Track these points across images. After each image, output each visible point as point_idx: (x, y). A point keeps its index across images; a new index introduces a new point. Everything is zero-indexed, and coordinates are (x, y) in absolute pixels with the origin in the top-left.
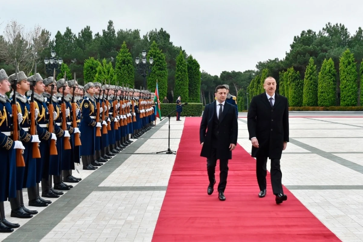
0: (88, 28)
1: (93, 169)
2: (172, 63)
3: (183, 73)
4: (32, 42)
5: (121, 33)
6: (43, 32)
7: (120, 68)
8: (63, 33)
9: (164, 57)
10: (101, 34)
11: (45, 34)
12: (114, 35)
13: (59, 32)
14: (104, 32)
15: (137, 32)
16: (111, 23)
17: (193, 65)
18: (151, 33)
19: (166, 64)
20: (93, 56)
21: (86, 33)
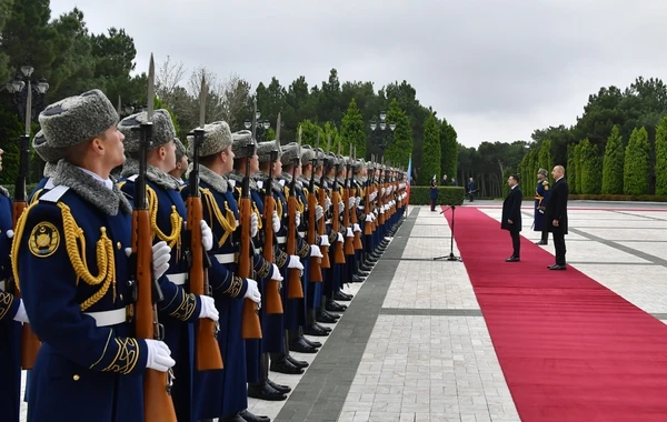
0: (302, 79)
1: (360, 281)
2: (418, 129)
3: (434, 144)
4: (225, 98)
5: (347, 86)
6: (240, 84)
7: (346, 136)
8: (267, 86)
9: (408, 122)
10: (320, 87)
11: (242, 86)
12: (338, 89)
13: (261, 84)
14: (324, 83)
15: (369, 86)
16: (334, 72)
17: (448, 133)
18: (390, 87)
19: (410, 131)
20: (308, 118)
21: (300, 85)
